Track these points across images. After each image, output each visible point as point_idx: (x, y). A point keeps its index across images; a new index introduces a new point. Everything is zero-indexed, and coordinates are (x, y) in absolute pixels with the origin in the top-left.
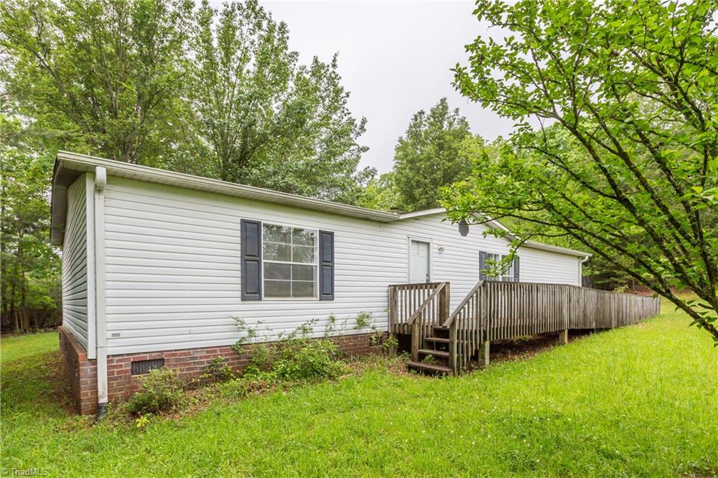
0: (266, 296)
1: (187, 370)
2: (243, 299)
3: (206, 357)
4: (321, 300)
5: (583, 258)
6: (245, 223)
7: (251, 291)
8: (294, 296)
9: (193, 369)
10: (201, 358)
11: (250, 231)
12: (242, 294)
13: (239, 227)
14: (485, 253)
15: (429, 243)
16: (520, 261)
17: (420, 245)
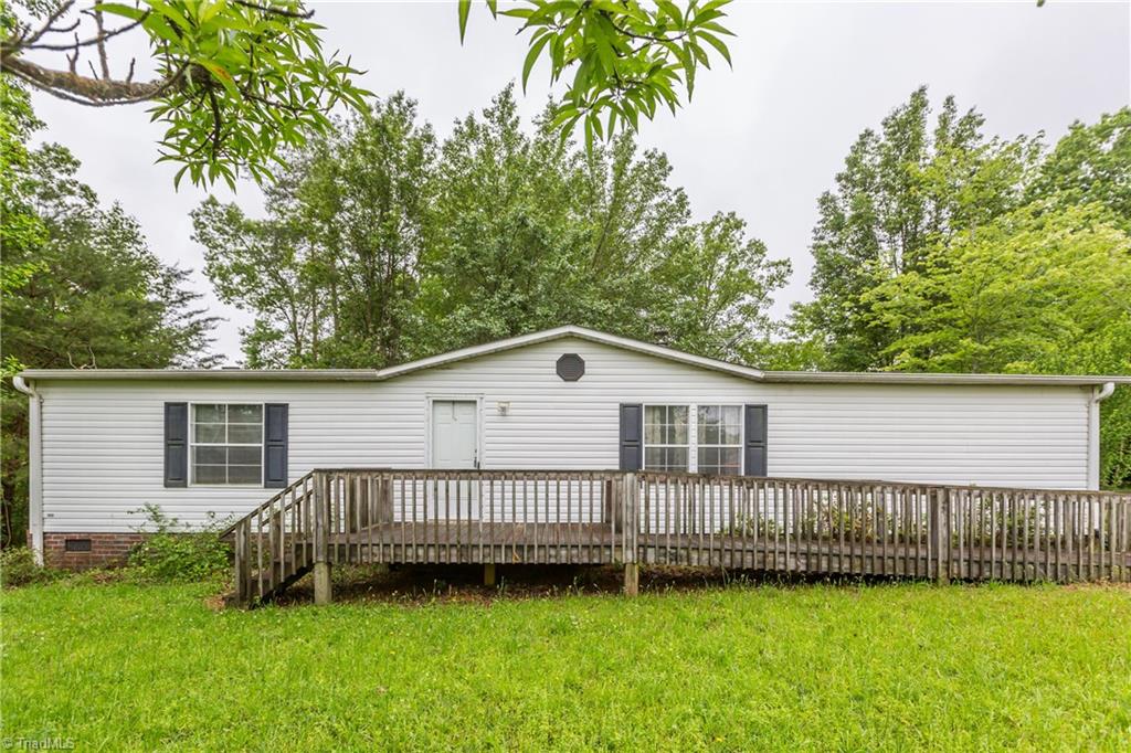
0: (193, 482)
1: (112, 553)
2: (166, 485)
3: (129, 542)
4: (266, 487)
5: (1100, 387)
6: (168, 405)
7: (175, 476)
8: (230, 482)
9: (117, 553)
10: (125, 542)
11: (175, 413)
12: (165, 480)
13: (162, 410)
14: (638, 407)
15: (475, 402)
16: (769, 412)
17: (457, 407)
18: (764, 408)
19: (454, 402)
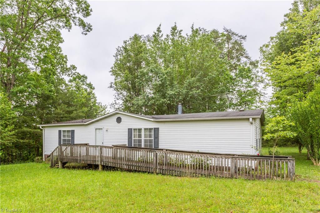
6: (59, 131)
14: (131, 129)
15: (102, 129)
16: (160, 130)
17: (100, 130)
18: (158, 129)
19: (99, 129)
